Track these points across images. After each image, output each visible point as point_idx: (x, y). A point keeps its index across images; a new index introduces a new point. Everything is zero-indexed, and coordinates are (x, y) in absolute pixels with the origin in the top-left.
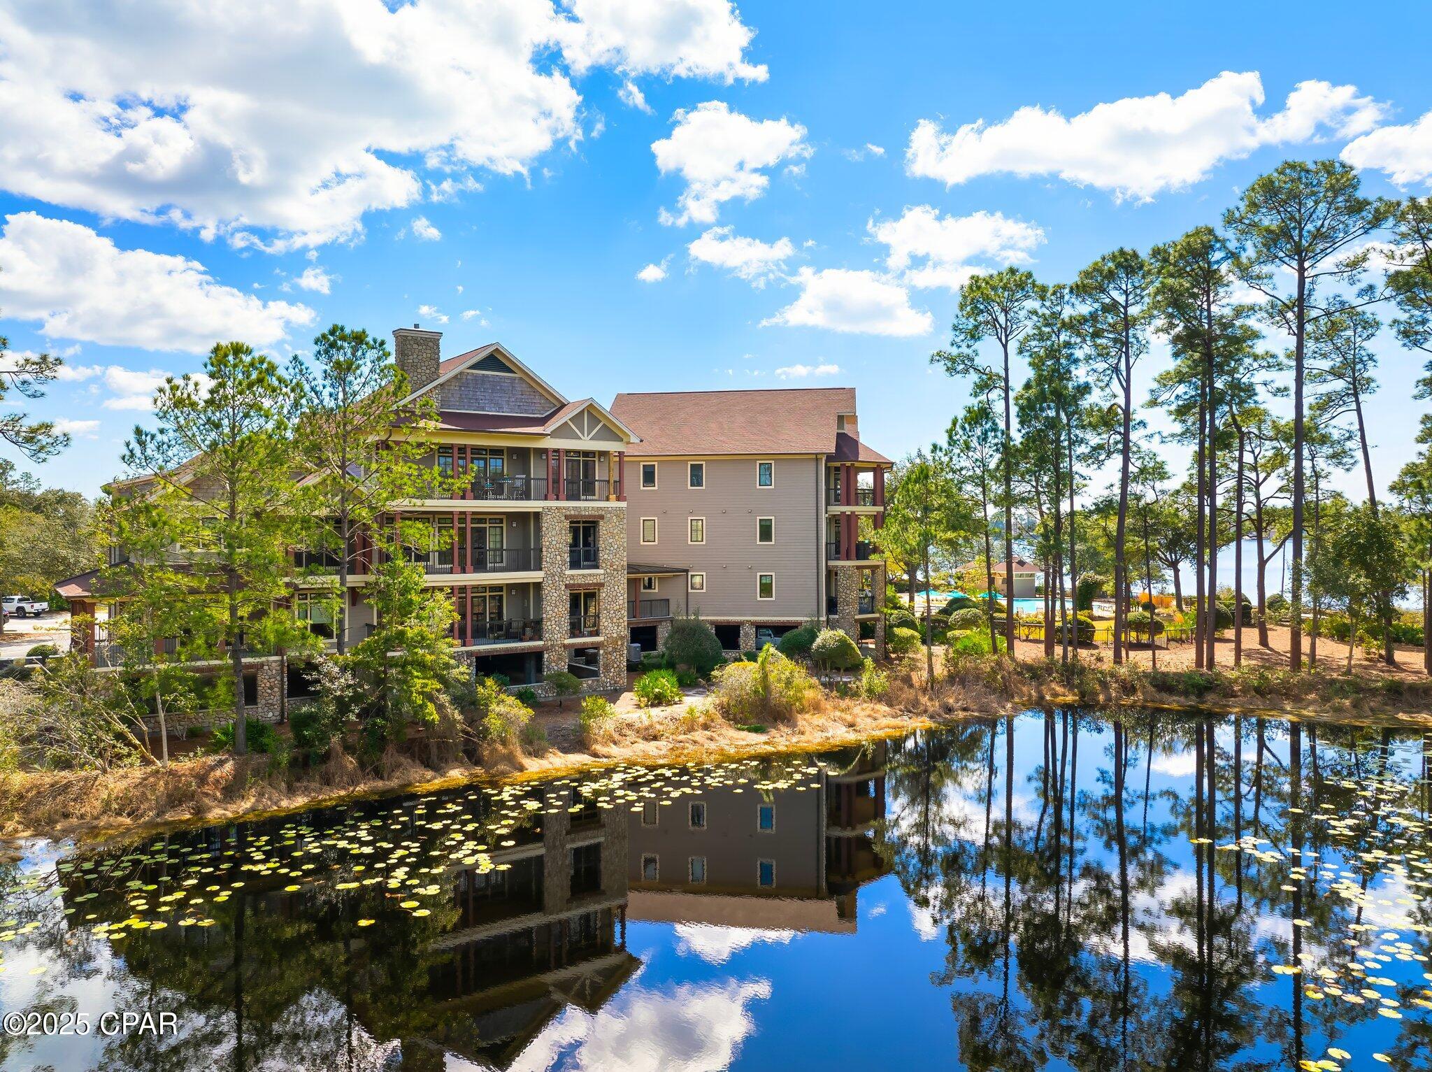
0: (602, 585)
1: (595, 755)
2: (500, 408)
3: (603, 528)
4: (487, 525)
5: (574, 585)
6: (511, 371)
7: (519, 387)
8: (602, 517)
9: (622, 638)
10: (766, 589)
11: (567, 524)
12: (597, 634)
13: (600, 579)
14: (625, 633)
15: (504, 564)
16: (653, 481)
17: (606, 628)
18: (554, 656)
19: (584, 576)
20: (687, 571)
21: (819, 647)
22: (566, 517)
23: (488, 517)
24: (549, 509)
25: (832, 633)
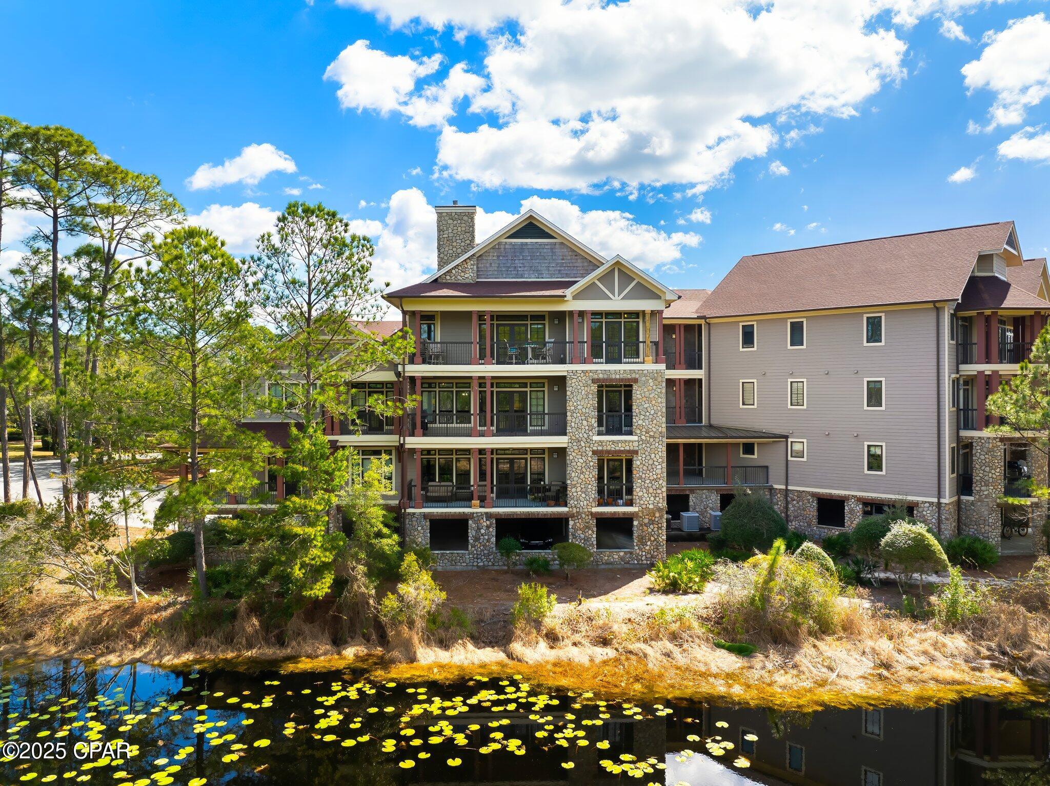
0: (636, 452)
1: (510, 656)
2: (540, 275)
3: (638, 393)
4: (528, 389)
5: (602, 451)
6: (549, 236)
7: (559, 251)
8: (636, 380)
9: (660, 510)
10: (875, 462)
11: (594, 388)
12: (630, 503)
13: (634, 446)
14: (663, 504)
15: (546, 428)
16: (753, 343)
17: (641, 498)
18: (580, 524)
19: (613, 442)
20: (786, 437)
21: (887, 544)
22: (594, 381)
23: (528, 381)
24: (575, 372)
25: (909, 527)
